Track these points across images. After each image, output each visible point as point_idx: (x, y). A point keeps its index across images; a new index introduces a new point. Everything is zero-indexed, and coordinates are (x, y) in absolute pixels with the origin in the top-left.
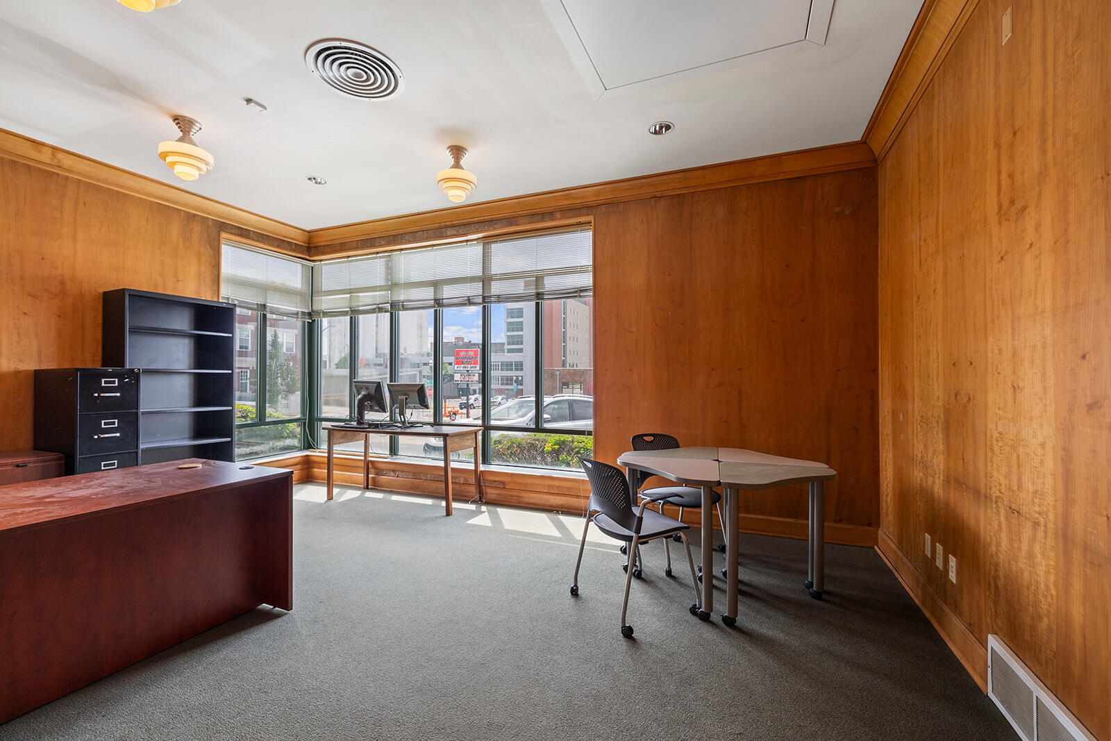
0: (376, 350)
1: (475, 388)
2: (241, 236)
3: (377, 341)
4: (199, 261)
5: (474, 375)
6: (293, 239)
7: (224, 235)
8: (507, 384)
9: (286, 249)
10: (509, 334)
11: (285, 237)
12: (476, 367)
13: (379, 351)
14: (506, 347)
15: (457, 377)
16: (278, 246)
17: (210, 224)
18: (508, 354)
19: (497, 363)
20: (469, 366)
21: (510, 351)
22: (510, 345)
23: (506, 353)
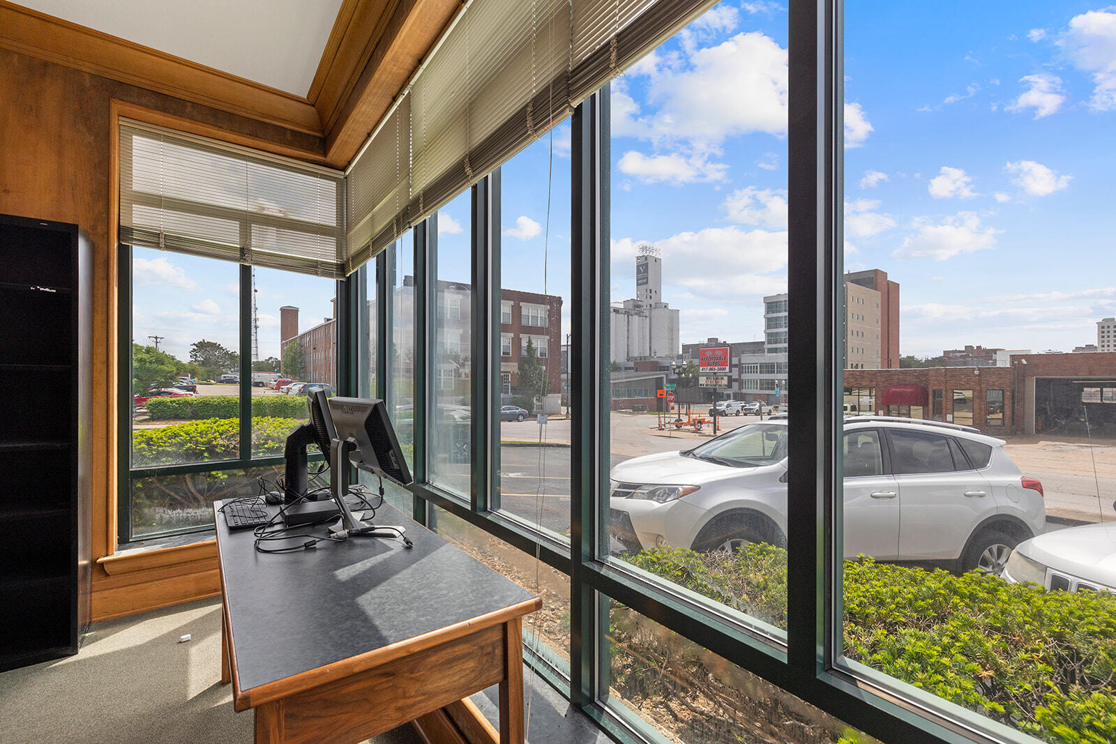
0: (628, 354)
1: (729, 392)
2: (164, 110)
3: (628, 346)
4: (60, 154)
5: (722, 379)
6: (285, 121)
7: (116, 107)
8: (767, 389)
9: (272, 141)
10: (770, 331)
11: (269, 116)
12: (724, 369)
13: (630, 356)
14: (767, 346)
15: (702, 380)
16: (253, 135)
17: (87, 83)
18: (769, 355)
19: (755, 365)
20: (716, 368)
21: (770, 351)
22: (771, 344)
23: (766, 353)
